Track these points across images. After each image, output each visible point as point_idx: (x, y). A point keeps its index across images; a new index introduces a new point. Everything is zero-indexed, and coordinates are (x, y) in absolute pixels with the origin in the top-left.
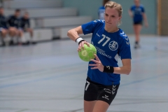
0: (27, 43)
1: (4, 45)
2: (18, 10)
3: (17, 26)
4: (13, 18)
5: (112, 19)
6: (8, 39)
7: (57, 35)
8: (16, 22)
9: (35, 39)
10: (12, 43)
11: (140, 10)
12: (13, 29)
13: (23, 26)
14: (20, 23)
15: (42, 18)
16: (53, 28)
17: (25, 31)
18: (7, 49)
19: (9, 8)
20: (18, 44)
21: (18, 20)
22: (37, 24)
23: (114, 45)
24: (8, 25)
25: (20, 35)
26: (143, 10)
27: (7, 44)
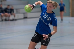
0: (13, 20)
1: (2, 21)
2: (9, 6)
3: (8, 12)
4: (7, 9)
5: (50, 8)
6: (4, 18)
7: (26, 16)
8: (8, 11)
9: (16, 18)
10: (6, 20)
11: (63, 5)
12: (6, 14)
13: (11, 12)
14: (9, 11)
15: (19, 9)
16: (24, 13)
17: (12, 15)
18: (4, 22)
19: (5, 5)
20: (9, 20)
21: (9, 10)
22: (17, 12)
23: (49, 19)
24: (4, 12)
25: (9, 16)
26: (64, 5)
27: (4, 20)
